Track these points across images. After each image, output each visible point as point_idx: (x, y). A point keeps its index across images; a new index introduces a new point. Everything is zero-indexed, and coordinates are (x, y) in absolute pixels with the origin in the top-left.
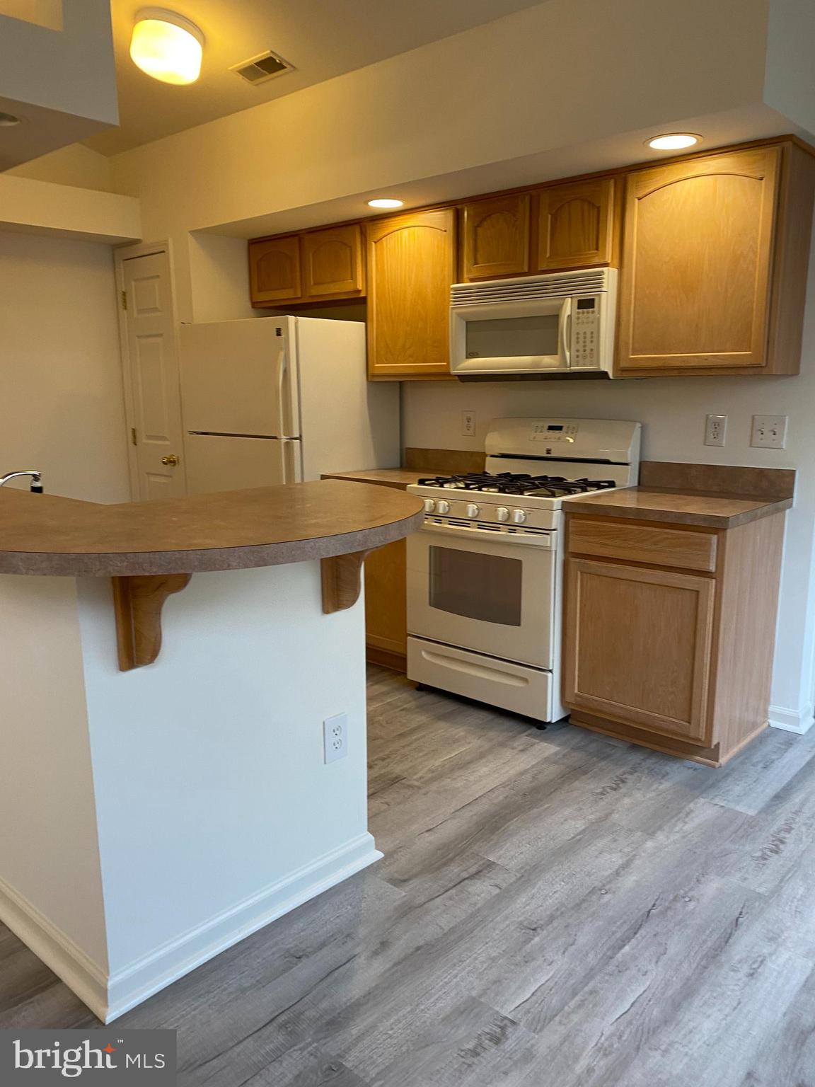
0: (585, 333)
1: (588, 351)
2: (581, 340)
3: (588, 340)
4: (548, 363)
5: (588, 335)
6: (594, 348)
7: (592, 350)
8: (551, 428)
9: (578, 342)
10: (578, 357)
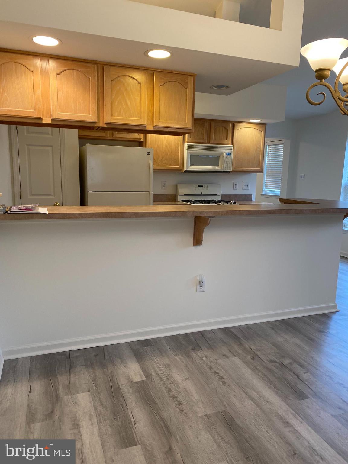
0: (228, 162)
1: (229, 166)
2: (227, 163)
3: (229, 163)
4: (217, 169)
5: (229, 162)
6: (230, 165)
7: (230, 166)
8: (199, 186)
9: (226, 164)
10: (226, 167)
